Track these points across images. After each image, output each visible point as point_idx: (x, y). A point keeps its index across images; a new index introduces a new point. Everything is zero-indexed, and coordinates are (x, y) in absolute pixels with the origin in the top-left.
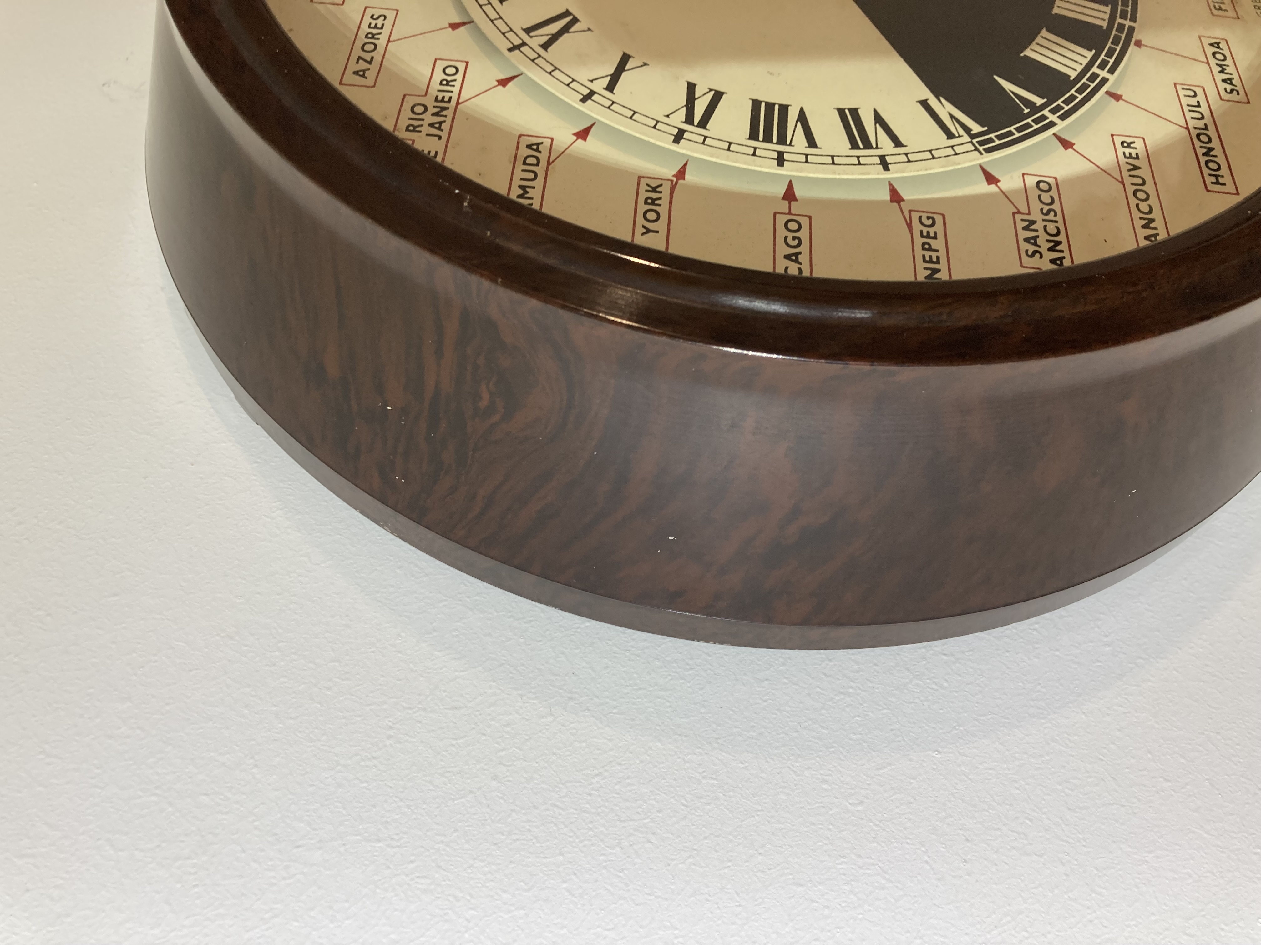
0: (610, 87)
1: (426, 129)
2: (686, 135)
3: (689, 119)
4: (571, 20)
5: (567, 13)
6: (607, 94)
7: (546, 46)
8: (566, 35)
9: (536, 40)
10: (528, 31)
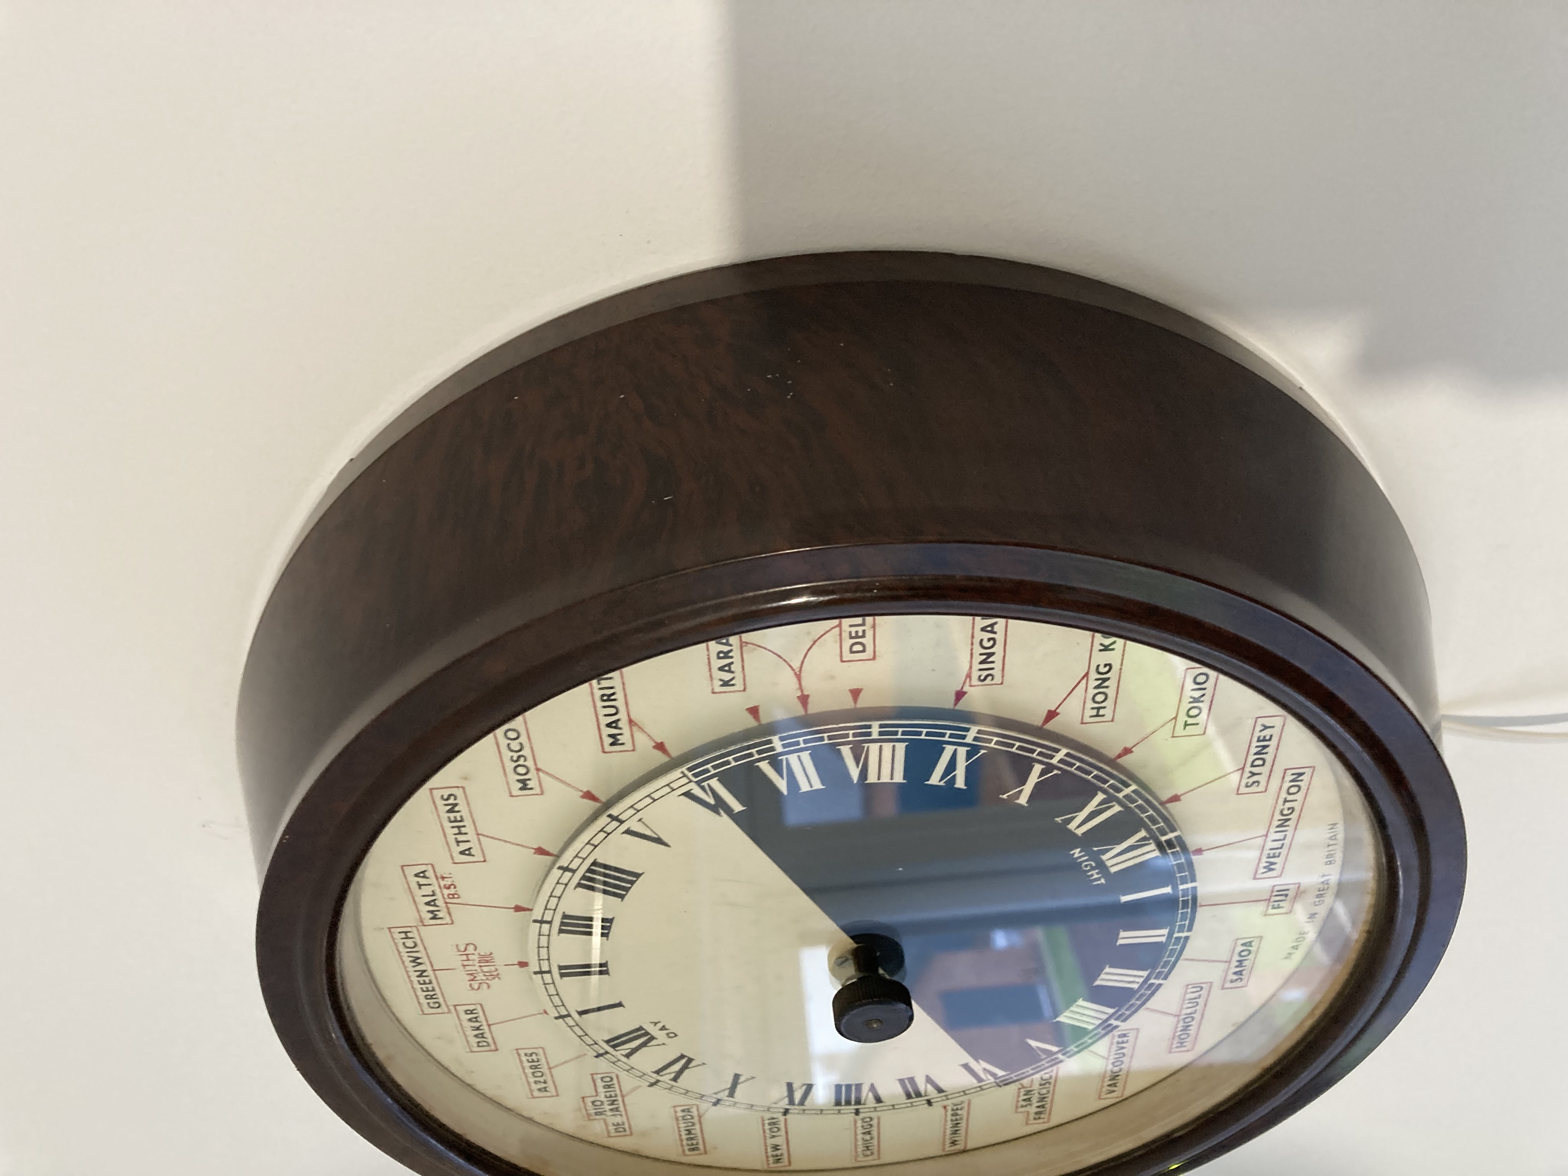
0: (731, 1094)
2: (790, 1111)
3: (791, 1102)
4: (687, 1060)
5: (682, 1057)
6: (731, 1099)
7: (675, 1079)
8: (687, 1071)
9: (667, 1077)
10: (658, 1072)
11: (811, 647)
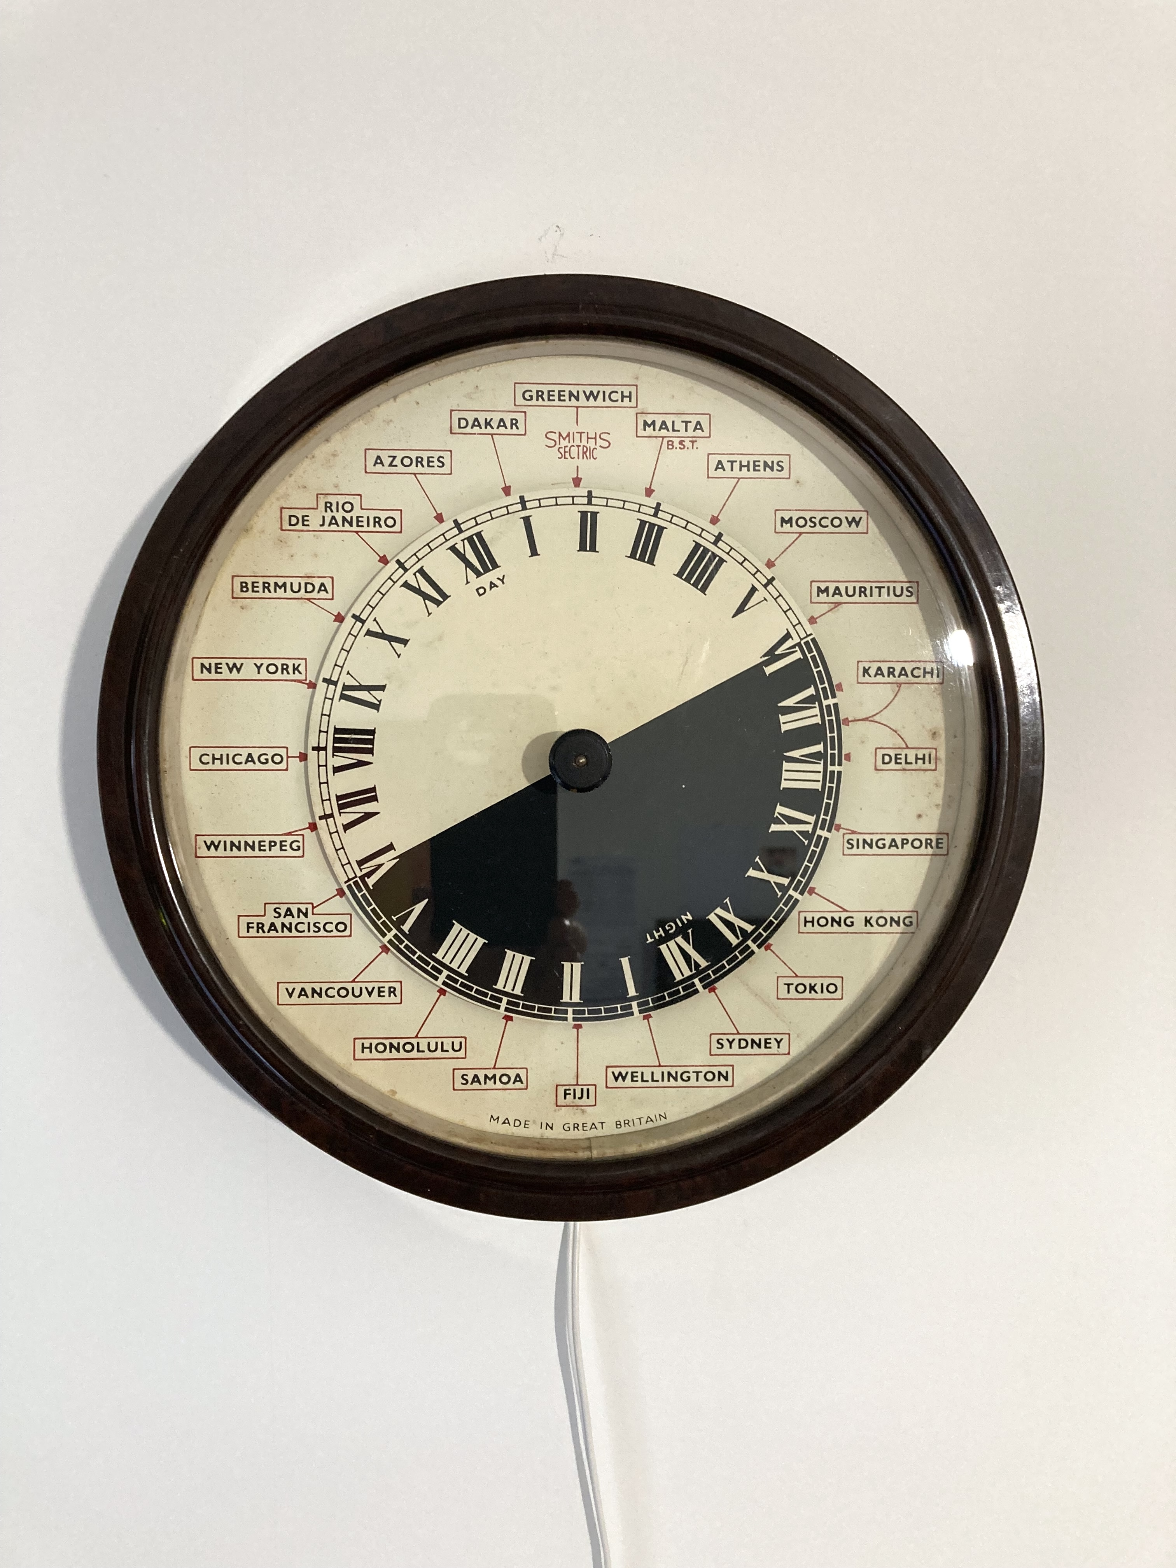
0: (372, 633)
1: (328, 516)
3: (345, 688)
4: (437, 601)
5: (443, 597)
6: (364, 632)
7: (406, 585)
9: (413, 579)
10: (421, 571)
11: (891, 728)
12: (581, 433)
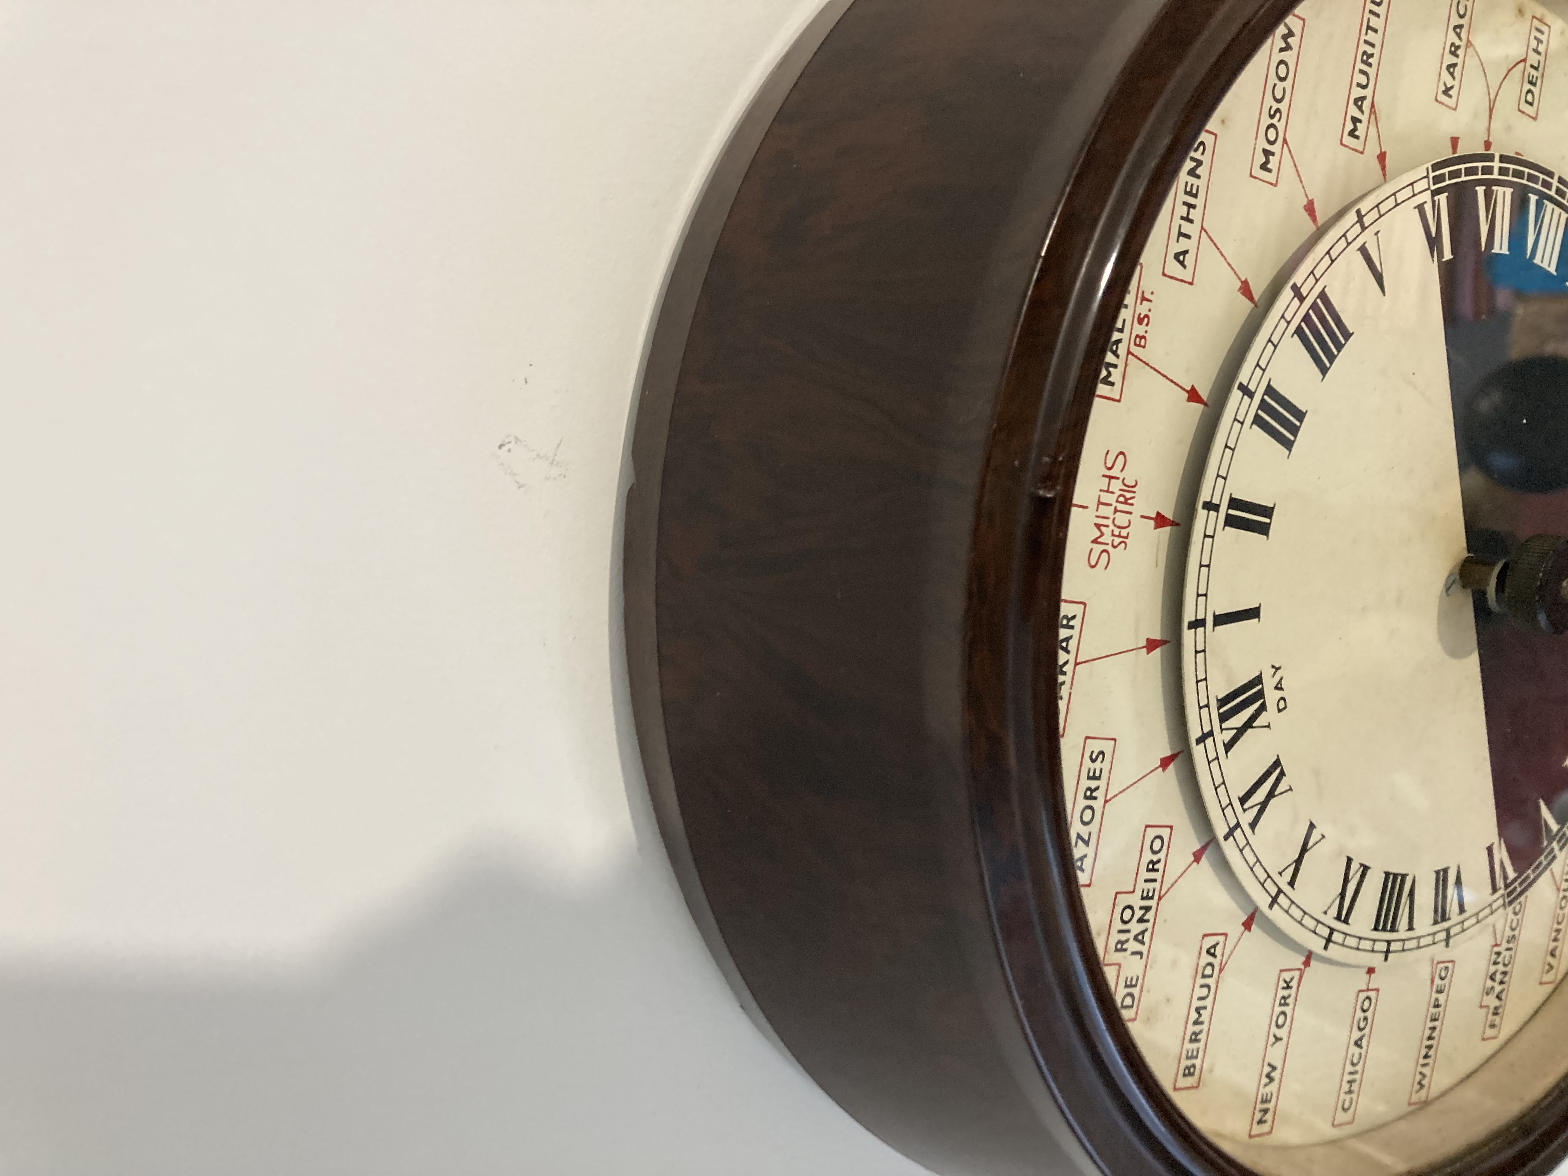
1: (1133, 946)
12: (1100, 503)
